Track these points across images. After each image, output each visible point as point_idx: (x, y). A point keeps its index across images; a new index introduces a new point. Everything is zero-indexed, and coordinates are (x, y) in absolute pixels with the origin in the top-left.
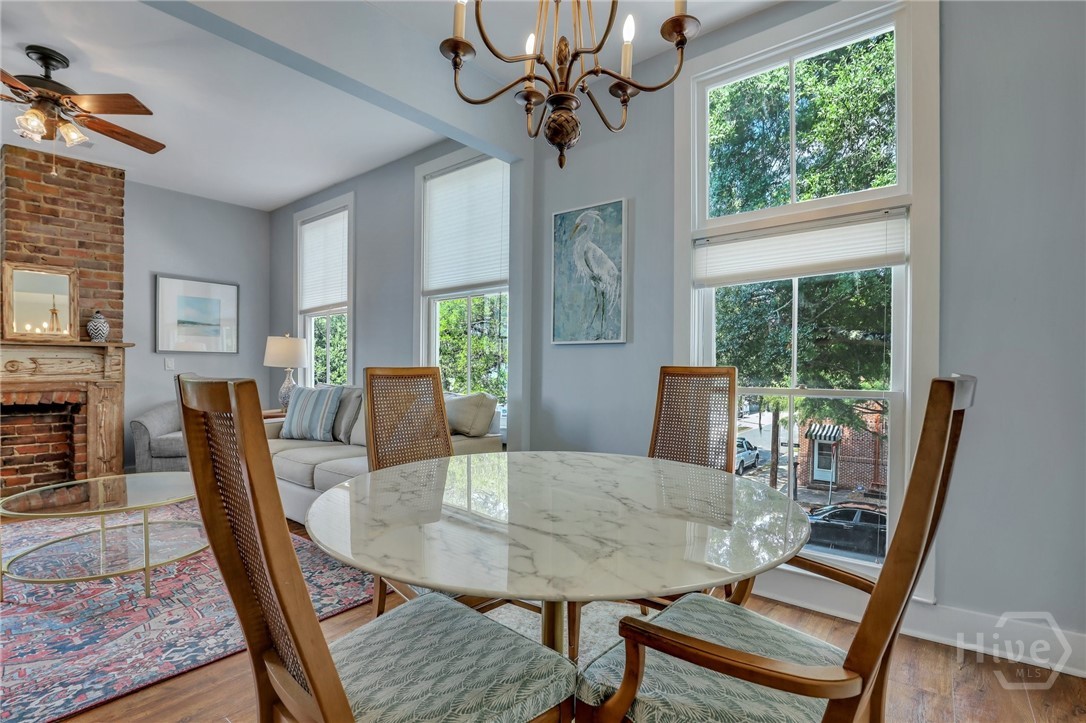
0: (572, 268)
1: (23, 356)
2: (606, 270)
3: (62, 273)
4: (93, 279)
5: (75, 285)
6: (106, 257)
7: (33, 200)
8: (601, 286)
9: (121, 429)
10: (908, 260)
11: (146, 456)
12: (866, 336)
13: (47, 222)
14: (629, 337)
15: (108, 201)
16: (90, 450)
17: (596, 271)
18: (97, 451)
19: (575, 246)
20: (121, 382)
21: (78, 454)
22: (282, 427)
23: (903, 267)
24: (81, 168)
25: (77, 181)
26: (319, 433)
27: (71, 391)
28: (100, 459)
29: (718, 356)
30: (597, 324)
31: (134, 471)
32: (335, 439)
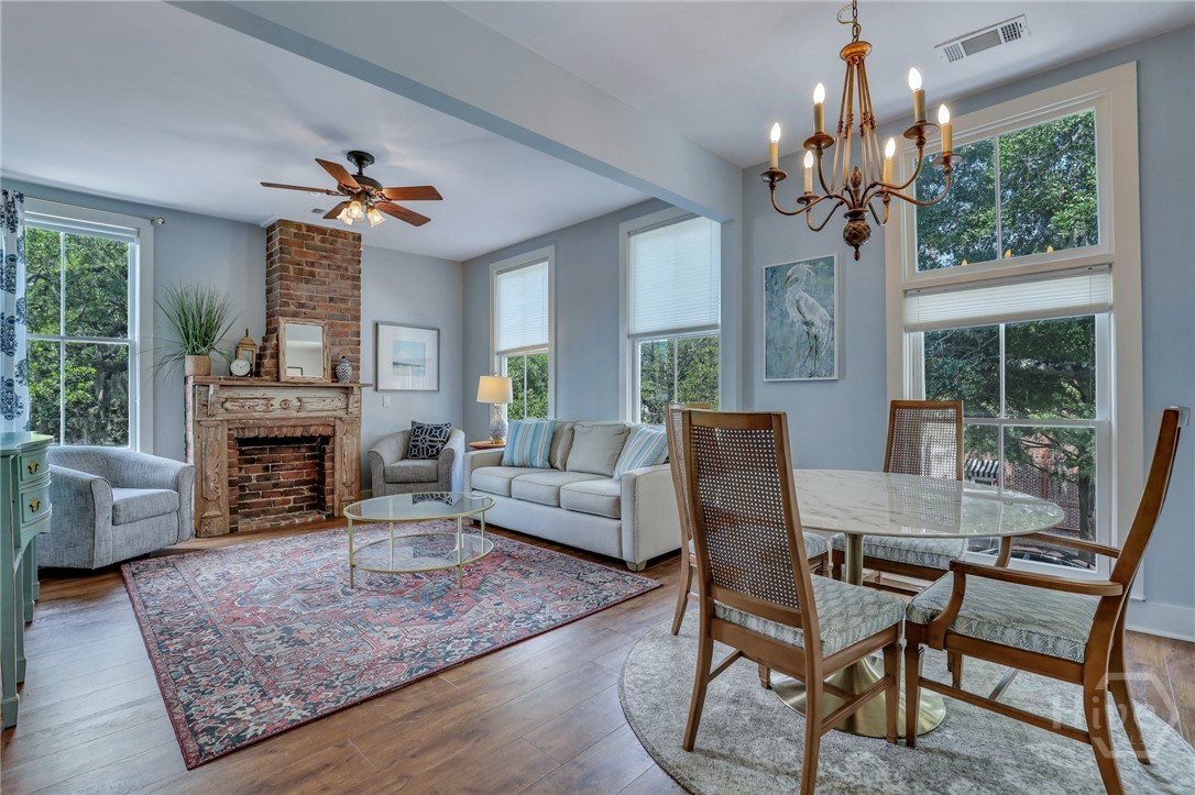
0: (784, 314)
1: (292, 395)
2: (819, 316)
3: (319, 324)
4: (339, 329)
5: (327, 335)
6: (348, 310)
7: (299, 264)
8: (814, 330)
9: (359, 458)
10: (1111, 308)
11: (381, 482)
12: (1038, 364)
13: (307, 282)
14: (842, 375)
15: (349, 262)
16: (337, 476)
17: (808, 317)
18: (342, 477)
19: (786, 296)
20: (359, 418)
21: (328, 480)
22: (502, 456)
23: (1107, 314)
24: (331, 235)
25: (328, 246)
26: (539, 461)
27: (323, 425)
28: (344, 484)
29: (928, 392)
30: (810, 364)
31: (370, 496)
32: (552, 467)
